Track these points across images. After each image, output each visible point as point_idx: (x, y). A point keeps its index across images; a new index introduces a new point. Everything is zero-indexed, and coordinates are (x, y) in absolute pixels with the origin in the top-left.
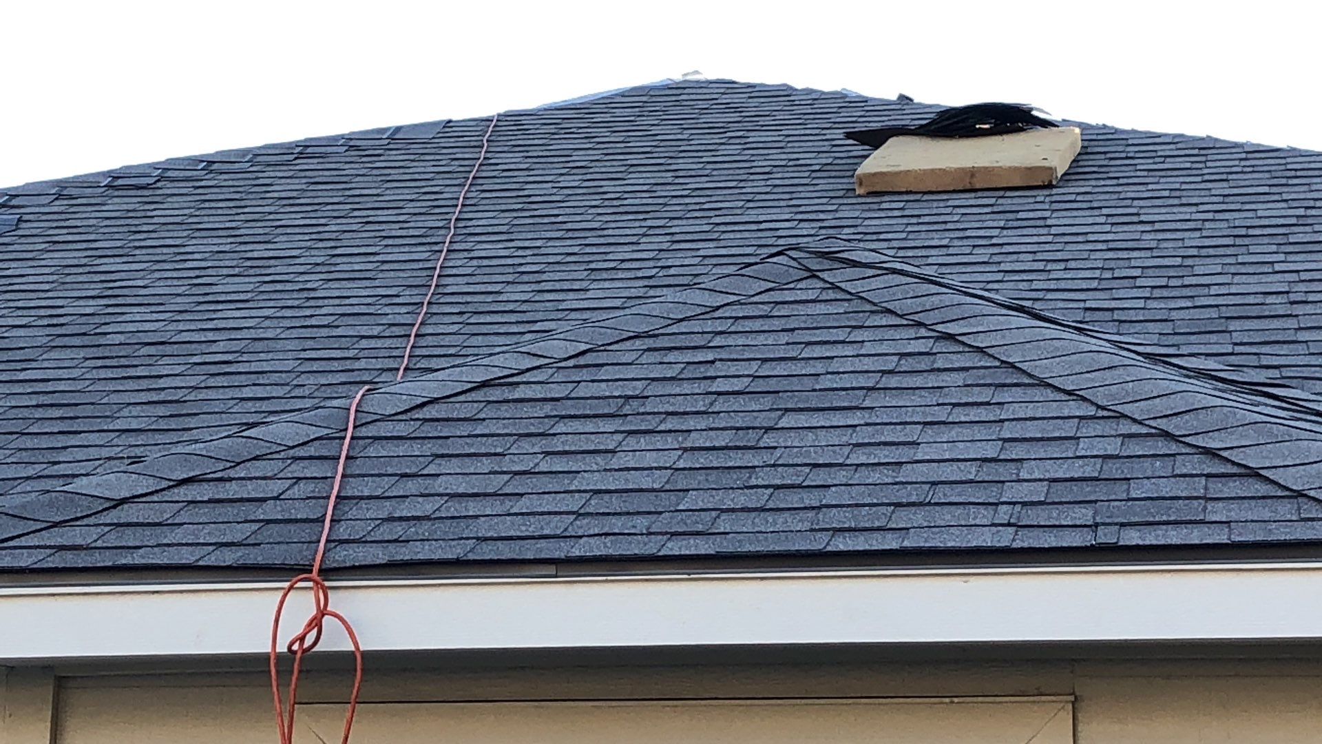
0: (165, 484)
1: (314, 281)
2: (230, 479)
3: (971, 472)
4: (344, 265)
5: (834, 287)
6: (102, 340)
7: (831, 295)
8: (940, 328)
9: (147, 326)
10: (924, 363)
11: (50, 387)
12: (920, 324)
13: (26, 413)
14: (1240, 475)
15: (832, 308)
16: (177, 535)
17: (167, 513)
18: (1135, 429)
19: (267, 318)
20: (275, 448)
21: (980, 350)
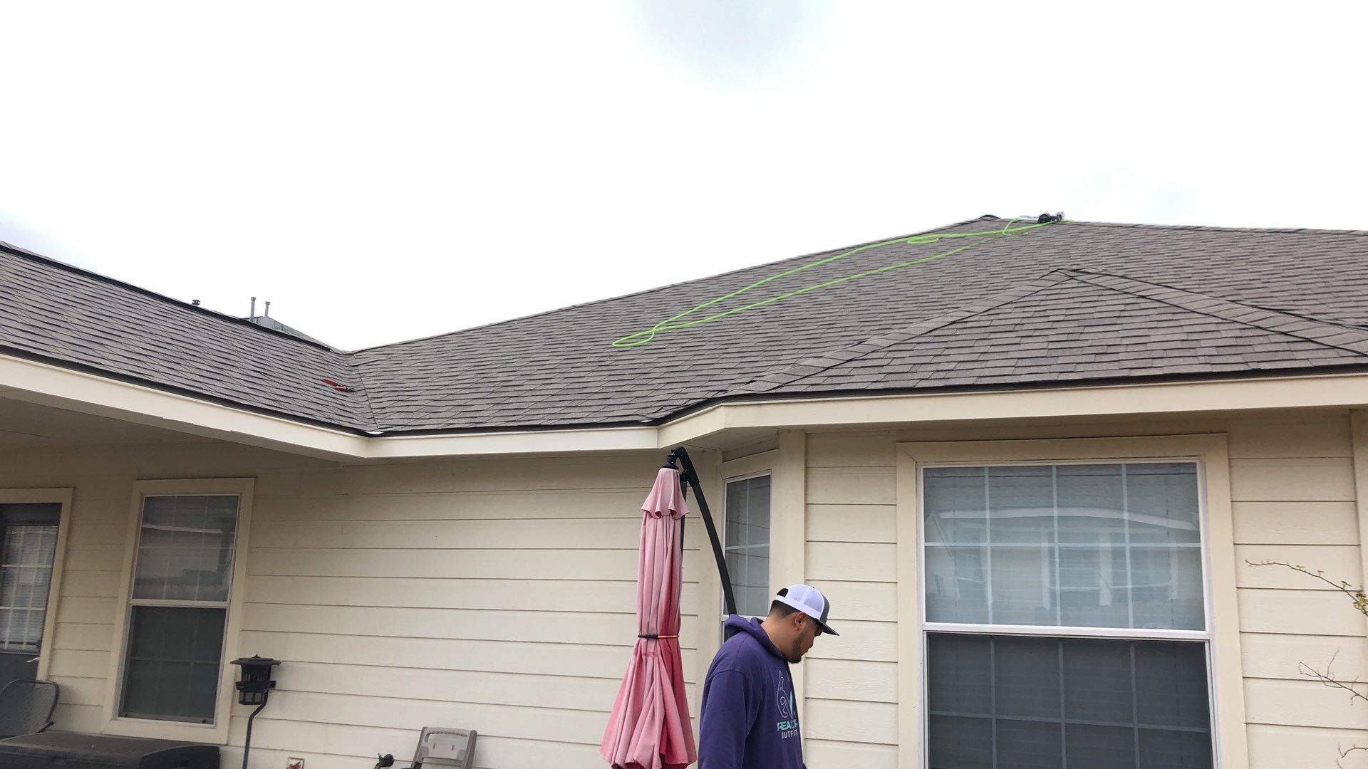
0: (842, 362)
1: (854, 295)
2: (866, 359)
3: (1179, 345)
4: (863, 289)
5: (1083, 282)
6: (783, 319)
7: (1083, 285)
8: (1137, 294)
9: (798, 313)
10: (1136, 307)
11: (769, 335)
12: (1127, 293)
13: (764, 344)
14: (1303, 341)
15: (1085, 289)
16: (853, 379)
17: (846, 372)
18: (1244, 326)
19: (841, 308)
20: (879, 348)
21: (1159, 301)
